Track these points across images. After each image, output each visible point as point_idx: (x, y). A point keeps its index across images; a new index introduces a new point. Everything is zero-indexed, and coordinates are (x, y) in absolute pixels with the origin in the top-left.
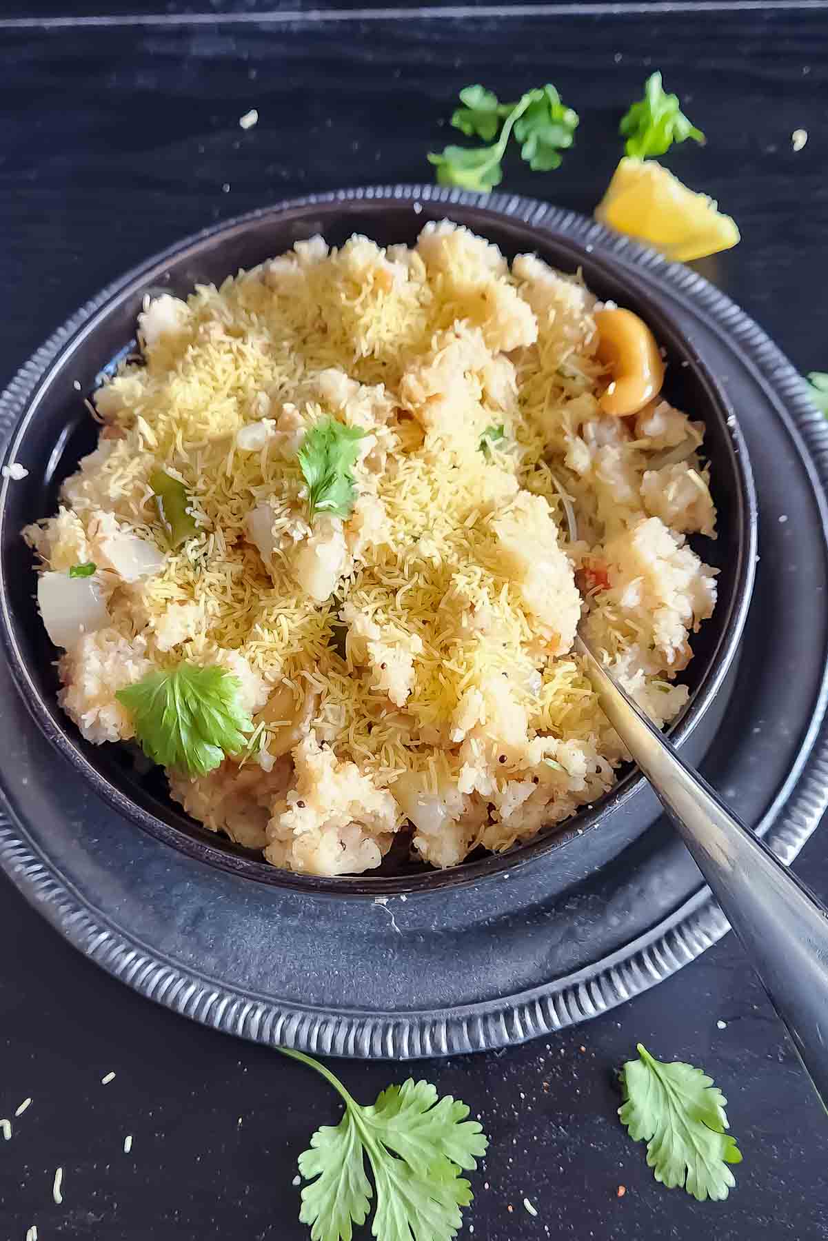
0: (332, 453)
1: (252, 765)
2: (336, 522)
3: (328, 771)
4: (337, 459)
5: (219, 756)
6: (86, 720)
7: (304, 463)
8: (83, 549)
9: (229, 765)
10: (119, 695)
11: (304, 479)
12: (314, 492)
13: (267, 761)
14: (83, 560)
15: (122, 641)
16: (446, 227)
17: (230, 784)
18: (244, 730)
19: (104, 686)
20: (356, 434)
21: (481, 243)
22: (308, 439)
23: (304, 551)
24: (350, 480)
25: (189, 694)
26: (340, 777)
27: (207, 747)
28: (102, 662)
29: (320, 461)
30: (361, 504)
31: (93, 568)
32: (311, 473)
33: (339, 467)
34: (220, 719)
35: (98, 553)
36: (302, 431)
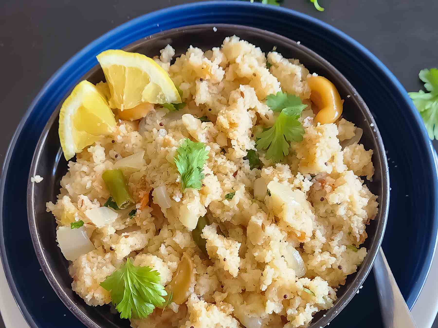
0: (190, 158)
1: (169, 310)
2: (195, 192)
3: (204, 310)
4: (193, 160)
5: (151, 307)
6: (88, 298)
7: (178, 166)
8: (76, 214)
9: (158, 310)
10: (102, 284)
11: (178, 172)
12: (183, 178)
13: (175, 307)
14: (77, 220)
15: (100, 258)
16: (235, 39)
17: (159, 319)
18: (163, 295)
19: (95, 281)
20: (200, 147)
22: (178, 152)
24: (199, 168)
25: (135, 281)
26: (210, 312)
27: (147, 305)
28: (91, 268)
29: (185, 162)
30: (206, 181)
31: (81, 224)
32: (181, 168)
33: (195, 165)
34: (150, 291)
35: (84, 216)
36: (174, 148)
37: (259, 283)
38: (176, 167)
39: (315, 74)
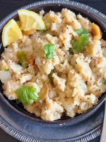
0: (49, 48)
1: (39, 102)
2: (50, 60)
3: (52, 103)
5: (32, 101)
6: (9, 97)
7: (45, 51)
8: (7, 66)
9: (35, 102)
10: (15, 92)
11: (45, 53)
12: (47, 55)
13: (41, 101)
14: (7, 68)
15: (15, 82)
16: (66, 9)
17: (35, 106)
18: (37, 97)
19: (12, 91)
20: (53, 45)
21: (72, 12)
22: (45, 46)
23: (45, 66)
24: (52, 53)
25: (27, 91)
26: (54, 104)
27: (31, 100)
28: (11, 86)
29: (47, 50)
30: (54, 57)
31: (9, 70)
32: (46, 52)
33: (51, 51)
34: (33, 95)
35: (9, 67)
37: (72, 94)
38: (44, 51)
39: (93, 23)
